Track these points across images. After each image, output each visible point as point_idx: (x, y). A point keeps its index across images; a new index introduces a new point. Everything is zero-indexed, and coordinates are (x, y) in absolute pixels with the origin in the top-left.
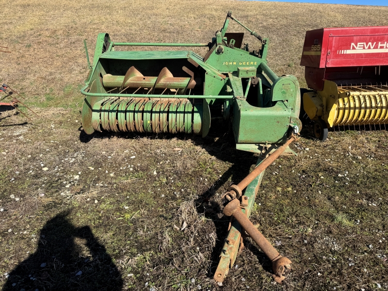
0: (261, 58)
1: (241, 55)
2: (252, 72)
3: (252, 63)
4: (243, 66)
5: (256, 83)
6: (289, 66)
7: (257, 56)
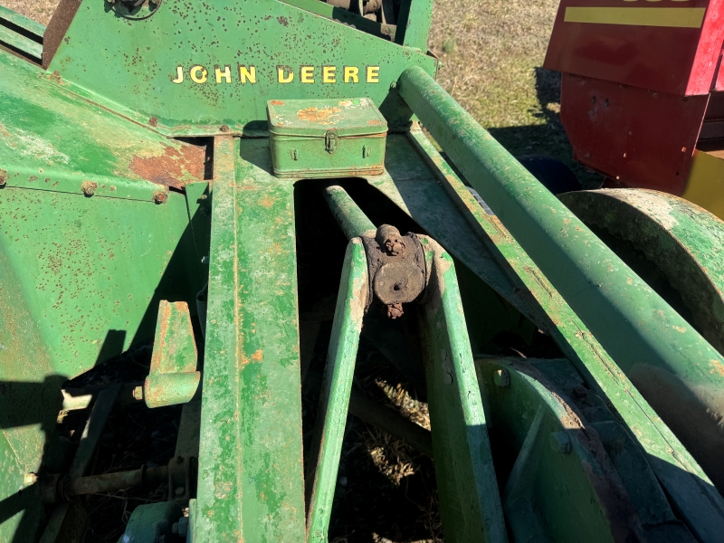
0: (400, 39)
1: (283, 21)
2: (363, 142)
3: (352, 73)
4: (300, 91)
5: (412, 292)
6: (444, 50)
7: (373, 29)
